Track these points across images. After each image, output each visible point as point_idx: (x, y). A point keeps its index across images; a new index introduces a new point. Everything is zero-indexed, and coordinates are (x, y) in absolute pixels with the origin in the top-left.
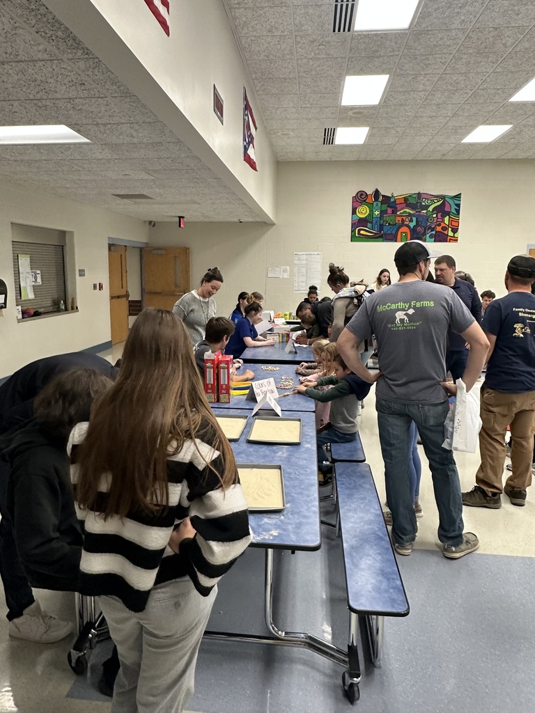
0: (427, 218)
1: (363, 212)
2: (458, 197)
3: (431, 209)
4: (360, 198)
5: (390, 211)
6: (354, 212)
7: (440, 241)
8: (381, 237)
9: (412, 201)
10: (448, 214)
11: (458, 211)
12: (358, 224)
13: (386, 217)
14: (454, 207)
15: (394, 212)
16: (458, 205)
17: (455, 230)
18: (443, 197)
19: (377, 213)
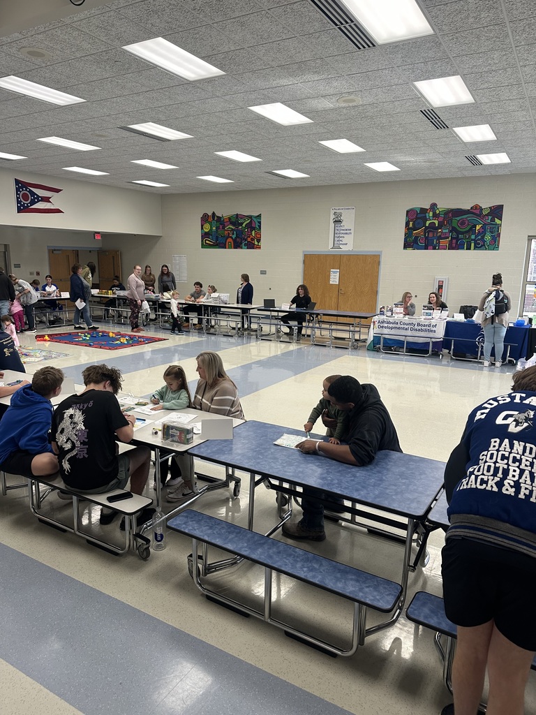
0: (242, 232)
1: (207, 228)
2: (259, 216)
3: (244, 225)
4: (205, 219)
5: (221, 227)
6: (202, 229)
7: (250, 248)
8: (217, 245)
9: (233, 220)
10: (254, 228)
11: (260, 227)
12: (205, 235)
13: (220, 232)
14: (257, 224)
15: (224, 228)
16: (260, 222)
17: (259, 241)
18: (250, 217)
19: (214, 228)
